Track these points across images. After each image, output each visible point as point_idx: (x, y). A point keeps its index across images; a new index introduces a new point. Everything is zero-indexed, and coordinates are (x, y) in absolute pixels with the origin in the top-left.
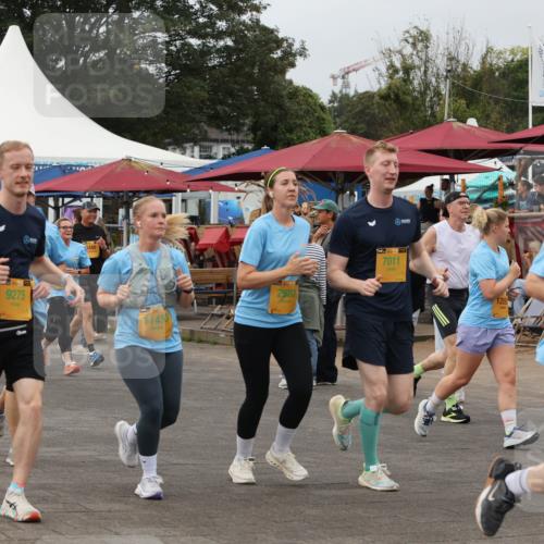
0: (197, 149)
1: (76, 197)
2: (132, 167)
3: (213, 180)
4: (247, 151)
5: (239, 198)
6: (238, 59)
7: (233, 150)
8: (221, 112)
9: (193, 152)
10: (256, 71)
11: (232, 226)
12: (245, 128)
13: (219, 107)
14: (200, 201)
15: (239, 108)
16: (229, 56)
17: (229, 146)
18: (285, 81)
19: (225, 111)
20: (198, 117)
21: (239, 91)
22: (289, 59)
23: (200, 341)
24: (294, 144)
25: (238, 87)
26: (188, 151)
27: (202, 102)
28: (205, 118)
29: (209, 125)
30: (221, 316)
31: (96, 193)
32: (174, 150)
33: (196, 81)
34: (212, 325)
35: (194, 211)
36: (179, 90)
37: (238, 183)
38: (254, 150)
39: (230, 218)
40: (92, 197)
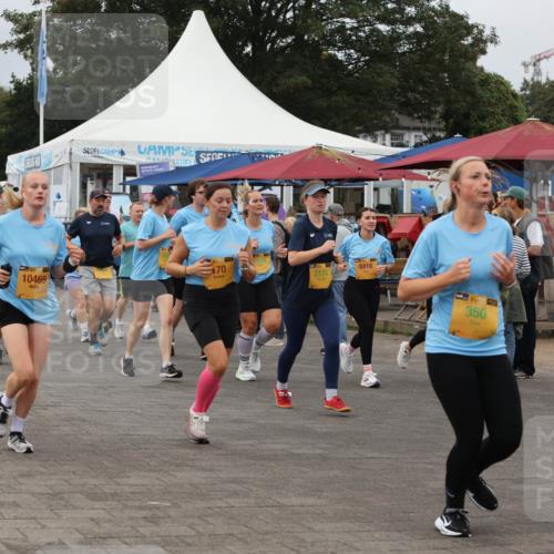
0: (388, 137)
1: (266, 186)
2: (323, 155)
3: (405, 168)
4: (439, 139)
5: (431, 187)
6: (428, 45)
7: (425, 138)
8: (412, 98)
9: (384, 140)
10: (447, 58)
11: (425, 215)
12: (437, 116)
13: (410, 94)
14: (393, 190)
15: (429, 95)
16: (419, 43)
17: (421, 133)
18: (476, 68)
19: (415, 98)
20: (389, 104)
21: (430, 78)
22: (480, 46)
23: (394, 333)
24: (487, 132)
25: (429, 74)
26: (380, 139)
27: (393, 88)
28: (395, 106)
29: (400, 113)
30: (416, 307)
31: (286, 181)
32: (365, 137)
33: (386, 68)
34: (406, 316)
35: (386, 200)
36: (370, 77)
37: (431, 171)
38: (446, 138)
39: (424, 207)
40: (282, 186)
